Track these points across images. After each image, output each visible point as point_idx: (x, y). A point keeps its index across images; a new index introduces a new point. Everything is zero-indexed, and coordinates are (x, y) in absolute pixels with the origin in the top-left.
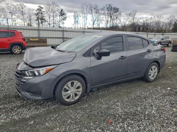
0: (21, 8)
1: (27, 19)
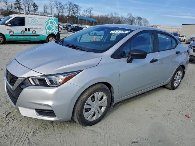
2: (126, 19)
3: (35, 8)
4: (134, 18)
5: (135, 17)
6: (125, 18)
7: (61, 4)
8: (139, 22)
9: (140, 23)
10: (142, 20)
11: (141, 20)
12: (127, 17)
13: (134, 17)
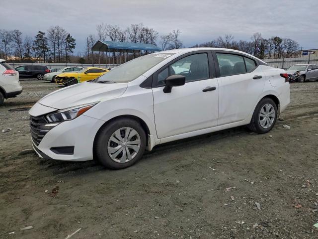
0: (16, 35)
1: (24, 48)
2: (250, 45)
3: (70, 44)
4: (266, 40)
5: (268, 39)
6: (248, 44)
7: (119, 31)
8: (276, 48)
9: (279, 48)
10: (283, 42)
11: (281, 42)
12: (252, 42)
13: (264, 39)
